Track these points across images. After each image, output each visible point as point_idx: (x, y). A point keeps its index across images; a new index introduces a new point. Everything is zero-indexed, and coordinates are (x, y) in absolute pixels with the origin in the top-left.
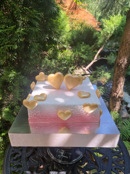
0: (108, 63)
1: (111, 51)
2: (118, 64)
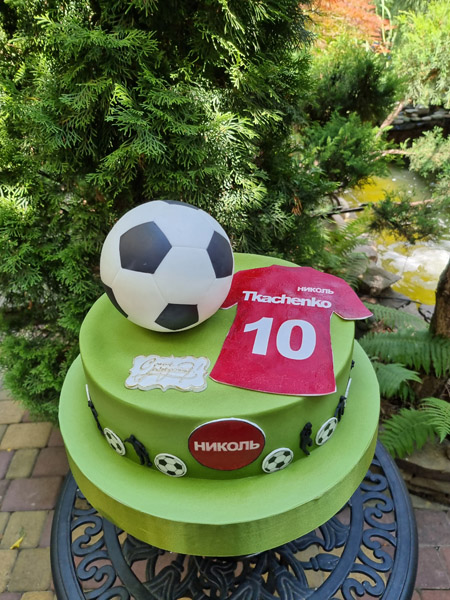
0: (413, 167)
1: (418, 119)
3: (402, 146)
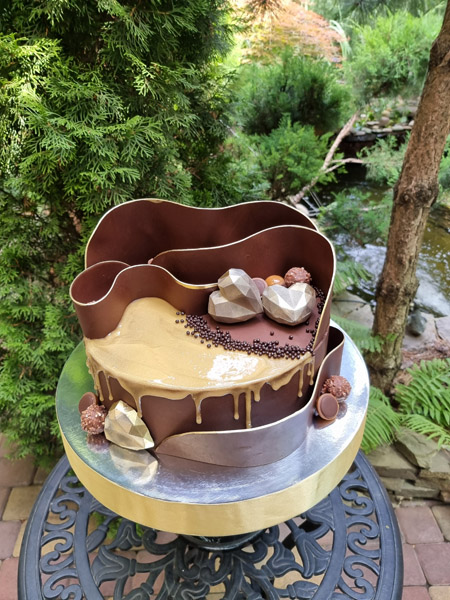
0: (369, 176)
1: (379, 131)
2: (402, 197)
3: (359, 155)
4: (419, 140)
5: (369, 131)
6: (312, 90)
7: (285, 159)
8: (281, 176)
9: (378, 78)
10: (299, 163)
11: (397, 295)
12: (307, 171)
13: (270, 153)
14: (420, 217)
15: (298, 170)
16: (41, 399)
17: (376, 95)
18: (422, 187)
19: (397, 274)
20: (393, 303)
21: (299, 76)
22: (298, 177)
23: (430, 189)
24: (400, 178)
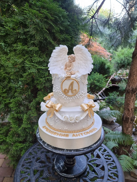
0: (120, 89)
1: (122, 78)
2: (128, 91)
3: (116, 83)
4: (131, 76)
5: (119, 78)
6: (102, 65)
7: (94, 81)
8: (93, 86)
9: (121, 64)
10: (98, 83)
11: (128, 120)
12: (100, 85)
13: (90, 80)
14: (133, 97)
15: (98, 84)
16: (19, 144)
17: (121, 68)
18: (133, 88)
19: (128, 114)
20: (127, 122)
21: (98, 62)
22: (98, 86)
23: (135, 89)
24: (127, 86)
